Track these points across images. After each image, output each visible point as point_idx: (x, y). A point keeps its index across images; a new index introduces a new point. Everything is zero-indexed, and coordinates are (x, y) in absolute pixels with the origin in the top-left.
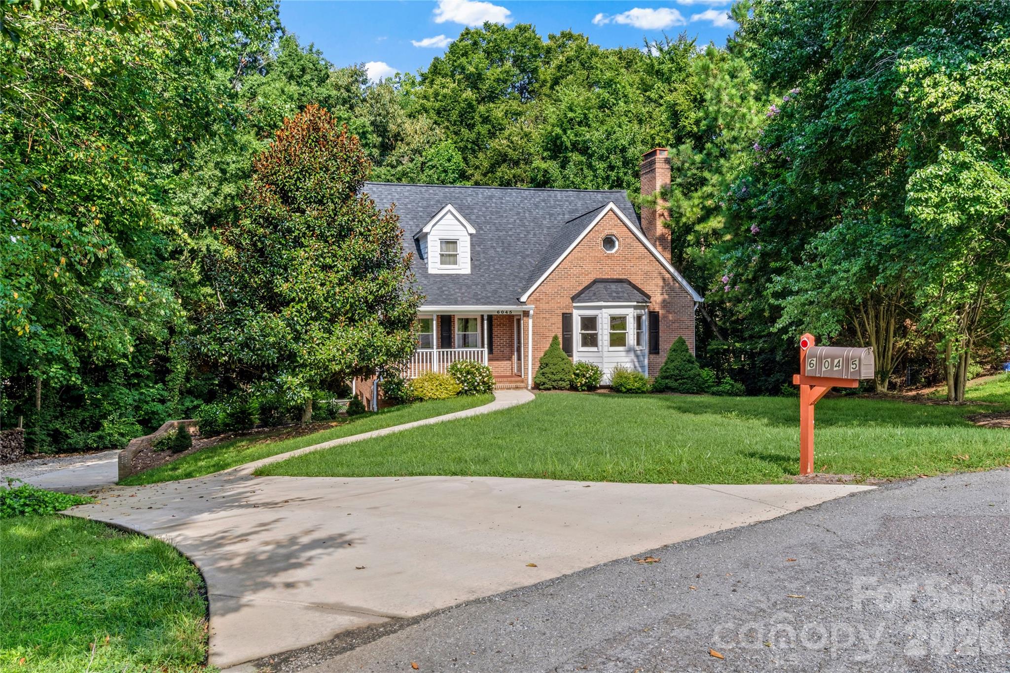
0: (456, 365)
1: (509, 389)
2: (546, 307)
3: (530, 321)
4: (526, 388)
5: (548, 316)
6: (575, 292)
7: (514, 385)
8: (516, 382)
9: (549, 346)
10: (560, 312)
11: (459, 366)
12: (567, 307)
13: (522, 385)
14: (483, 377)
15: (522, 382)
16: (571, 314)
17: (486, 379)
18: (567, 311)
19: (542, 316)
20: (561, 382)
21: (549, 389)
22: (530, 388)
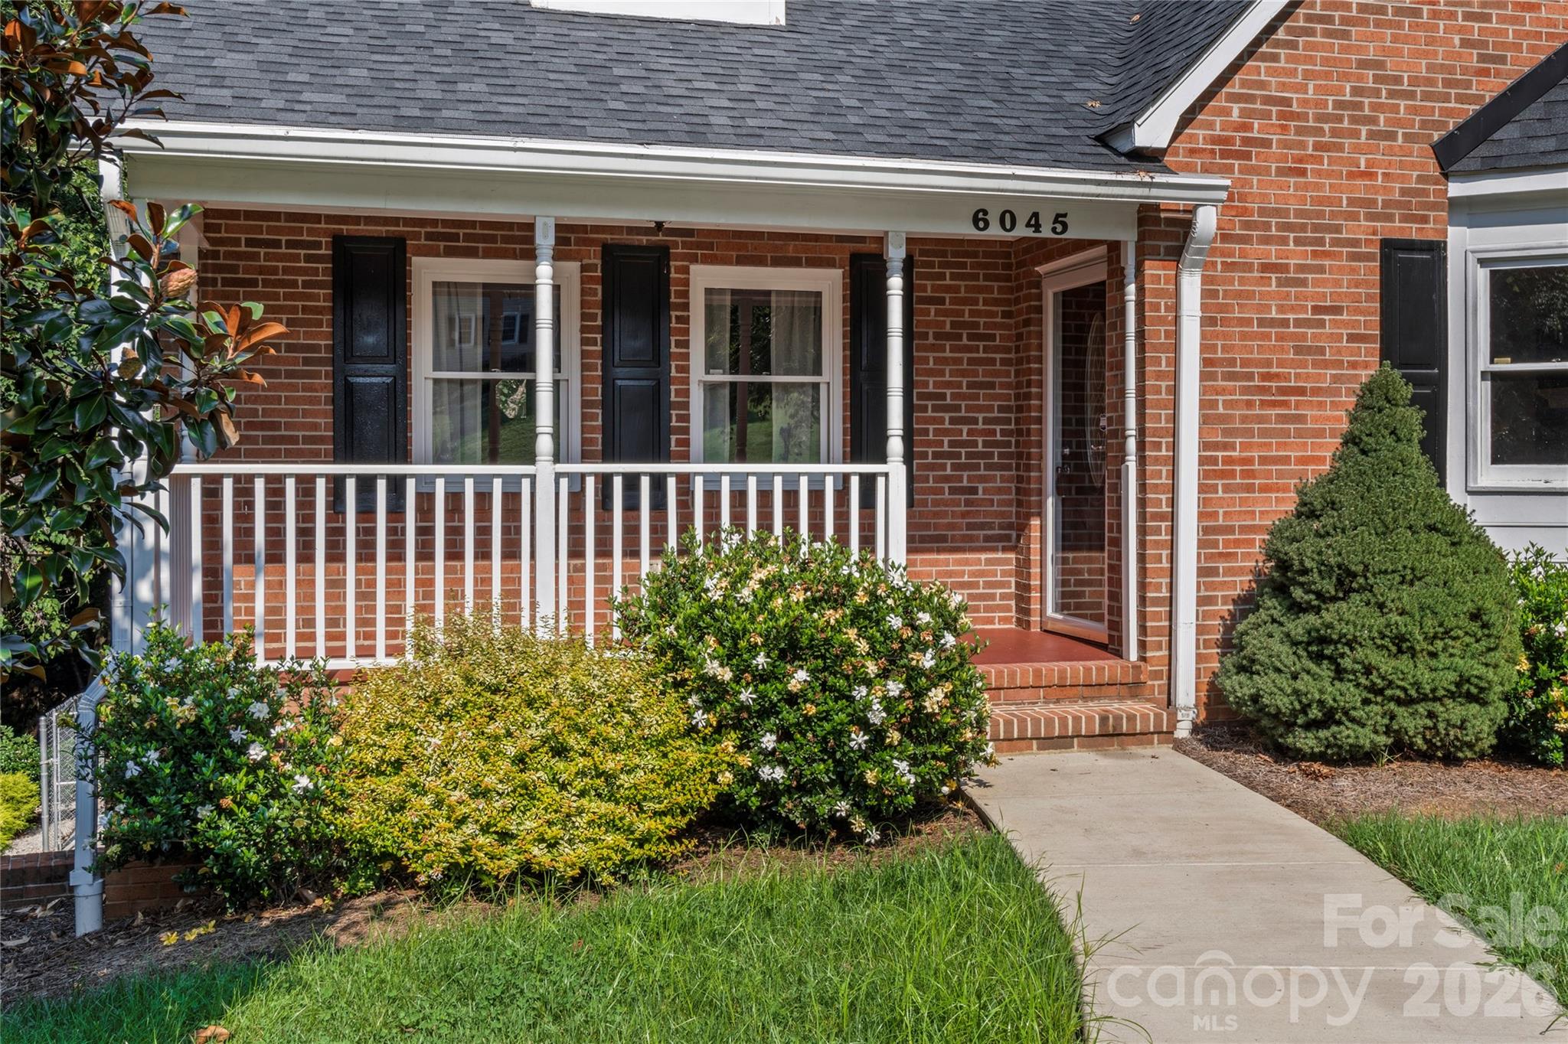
0: (689, 580)
1: (1059, 741)
2: (1289, 195)
3: (1191, 286)
4: (1166, 734)
5: (1295, 255)
6: (1457, 111)
7: (1085, 712)
8: (1094, 689)
9: (1331, 445)
10: (1366, 232)
11: (714, 586)
12: (1410, 205)
13: (1140, 710)
14: (916, 683)
15: (1134, 688)
16: (1436, 249)
17: (936, 697)
18: (1414, 232)
19: (1260, 252)
20: (1456, 711)
21: (1362, 758)
22: (1183, 731)
